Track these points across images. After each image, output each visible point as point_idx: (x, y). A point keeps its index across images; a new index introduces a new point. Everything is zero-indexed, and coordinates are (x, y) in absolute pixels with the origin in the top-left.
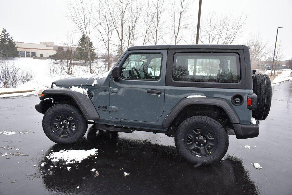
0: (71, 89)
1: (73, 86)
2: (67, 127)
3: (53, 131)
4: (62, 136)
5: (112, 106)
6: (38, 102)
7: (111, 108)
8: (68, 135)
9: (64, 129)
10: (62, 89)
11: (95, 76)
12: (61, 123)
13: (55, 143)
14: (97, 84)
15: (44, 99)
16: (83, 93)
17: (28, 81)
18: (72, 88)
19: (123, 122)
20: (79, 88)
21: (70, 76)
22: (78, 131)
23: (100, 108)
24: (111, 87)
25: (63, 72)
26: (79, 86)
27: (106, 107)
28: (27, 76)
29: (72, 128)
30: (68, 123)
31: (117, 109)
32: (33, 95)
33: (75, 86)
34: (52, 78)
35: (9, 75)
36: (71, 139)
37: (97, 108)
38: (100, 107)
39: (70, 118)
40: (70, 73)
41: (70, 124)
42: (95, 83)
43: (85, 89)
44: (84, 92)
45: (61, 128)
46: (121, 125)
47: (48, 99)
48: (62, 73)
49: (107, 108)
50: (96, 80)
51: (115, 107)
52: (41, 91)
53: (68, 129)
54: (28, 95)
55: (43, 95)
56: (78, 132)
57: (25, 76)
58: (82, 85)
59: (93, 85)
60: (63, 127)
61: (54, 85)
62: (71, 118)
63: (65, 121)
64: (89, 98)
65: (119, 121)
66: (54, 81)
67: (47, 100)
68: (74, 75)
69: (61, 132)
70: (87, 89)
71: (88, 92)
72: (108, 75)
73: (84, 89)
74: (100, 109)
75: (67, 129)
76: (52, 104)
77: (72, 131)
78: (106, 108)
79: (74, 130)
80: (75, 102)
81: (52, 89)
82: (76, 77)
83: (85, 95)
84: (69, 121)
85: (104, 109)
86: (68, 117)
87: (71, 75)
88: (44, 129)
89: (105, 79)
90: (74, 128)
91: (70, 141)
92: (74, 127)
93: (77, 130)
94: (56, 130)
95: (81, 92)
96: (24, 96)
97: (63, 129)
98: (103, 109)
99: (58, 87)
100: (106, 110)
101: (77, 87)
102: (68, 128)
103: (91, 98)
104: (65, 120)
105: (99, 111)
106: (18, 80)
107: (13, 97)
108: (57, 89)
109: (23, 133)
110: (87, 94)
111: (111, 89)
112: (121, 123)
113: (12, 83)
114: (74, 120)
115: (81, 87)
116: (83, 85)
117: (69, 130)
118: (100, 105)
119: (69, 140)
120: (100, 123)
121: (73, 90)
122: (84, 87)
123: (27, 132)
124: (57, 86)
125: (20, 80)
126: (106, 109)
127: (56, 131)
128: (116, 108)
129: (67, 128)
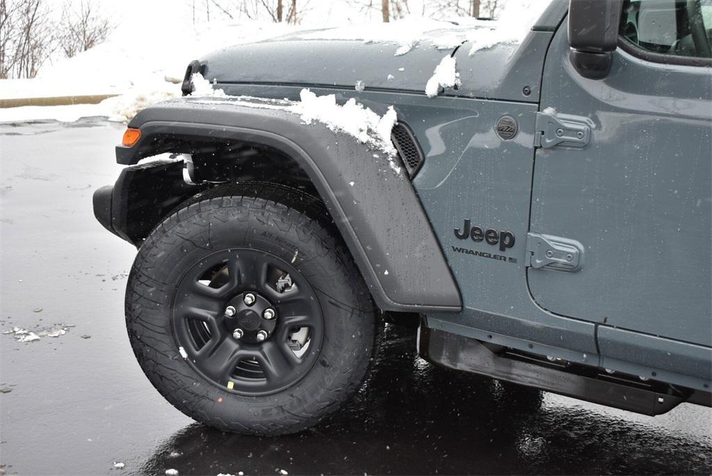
0: (295, 108)
1: (305, 93)
2: (261, 337)
3: (184, 354)
4: (230, 385)
5: (546, 237)
6: (110, 174)
7: (542, 243)
8: (262, 382)
9: (244, 342)
10: (244, 106)
11: (441, 31)
12: (229, 312)
13: (189, 421)
14: (456, 87)
15: (143, 162)
16: (364, 138)
17: (89, 44)
18: (298, 99)
19: (616, 345)
20: (340, 102)
21: (283, 28)
22: (324, 364)
23: (465, 237)
24: (549, 111)
25: (250, 8)
26: (343, 92)
27: (504, 235)
28: (84, 23)
29: (287, 347)
30: (268, 315)
31: (579, 254)
32: (106, 118)
33: (320, 89)
34: (198, 34)
35: (6, 16)
36: (281, 408)
37: (449, 240)
38: (469, 232)
39: (281, 283)
40: (285, 12)
41: (278, 319)
42: (445, 75)
43: (381, 113)
44: (370, 131)
45: (228, 340)
46: (594, 363)
47: (165, 157)
48: (246, 11)
49: (512, 244)
50: (453, 60)
51: (567, 246)
52: (142, 99)
53: (267, 347)
54: (82, 118)
55: (135, 137)
56: (320, 369)
57: (76, 20)
58: (359, 86)
59: (431, 90)
60: (237, 335)
61: (197, 78)
62: (286, 286)
63: (249, 299)
64: (398, 170)
65: (592, 333)
66: (200, 56)
67: (159, 166)
68: (305, 25)
69: (225, 364)
70: (391, 116)
71: (397, 131)
72: (536, 29)
73: (375, 110)
74: (468, 244)
75: (258, 345)
76: (186, 194)
77: (285, 360)
78: (507, 241)
79: (299, 354)
80: (311, 189)
81: (183, 103)
82: (324, 35)
83: (377, 150)
84: (272, 302)
85: (495, 250)
86: (272, 280)
87: (289, 20)
88: (132, 333)
89: (511, 53)
90: (300, 345)
91: (276, 416)
92: (300, 336)
93: (317, 359)
94: (200, 345)
95: (354, 132)
96: (64, 123)
97: (241, 348)
98: (483, 246)
99: (220, 93)
100: (508, 253)
101: (332, 98)
102: (266, 340)
103: (410, 171)
104: (250, 291)
105: (456, 260)
106: (49, 38)
107: (14, 125)
108: (212, 106)
109: (33, 336)
110: (389, 148)
111: (548, 119)
112: (598, 347)
113: (21, 56)
114: (301, 297)
115: (352, 101)
116: (366, 88)
117: (271, 351)
118: (467, 223)
119: (266, 412)
120: (457, 332)
121: (307, 119)
122: (375, 98)
123: (50, 330)
124: (215, 88)
125: (55, 43)
126: (502, 248)
127: (197, 353)
128: (574, 251)
129: (262, 342)
